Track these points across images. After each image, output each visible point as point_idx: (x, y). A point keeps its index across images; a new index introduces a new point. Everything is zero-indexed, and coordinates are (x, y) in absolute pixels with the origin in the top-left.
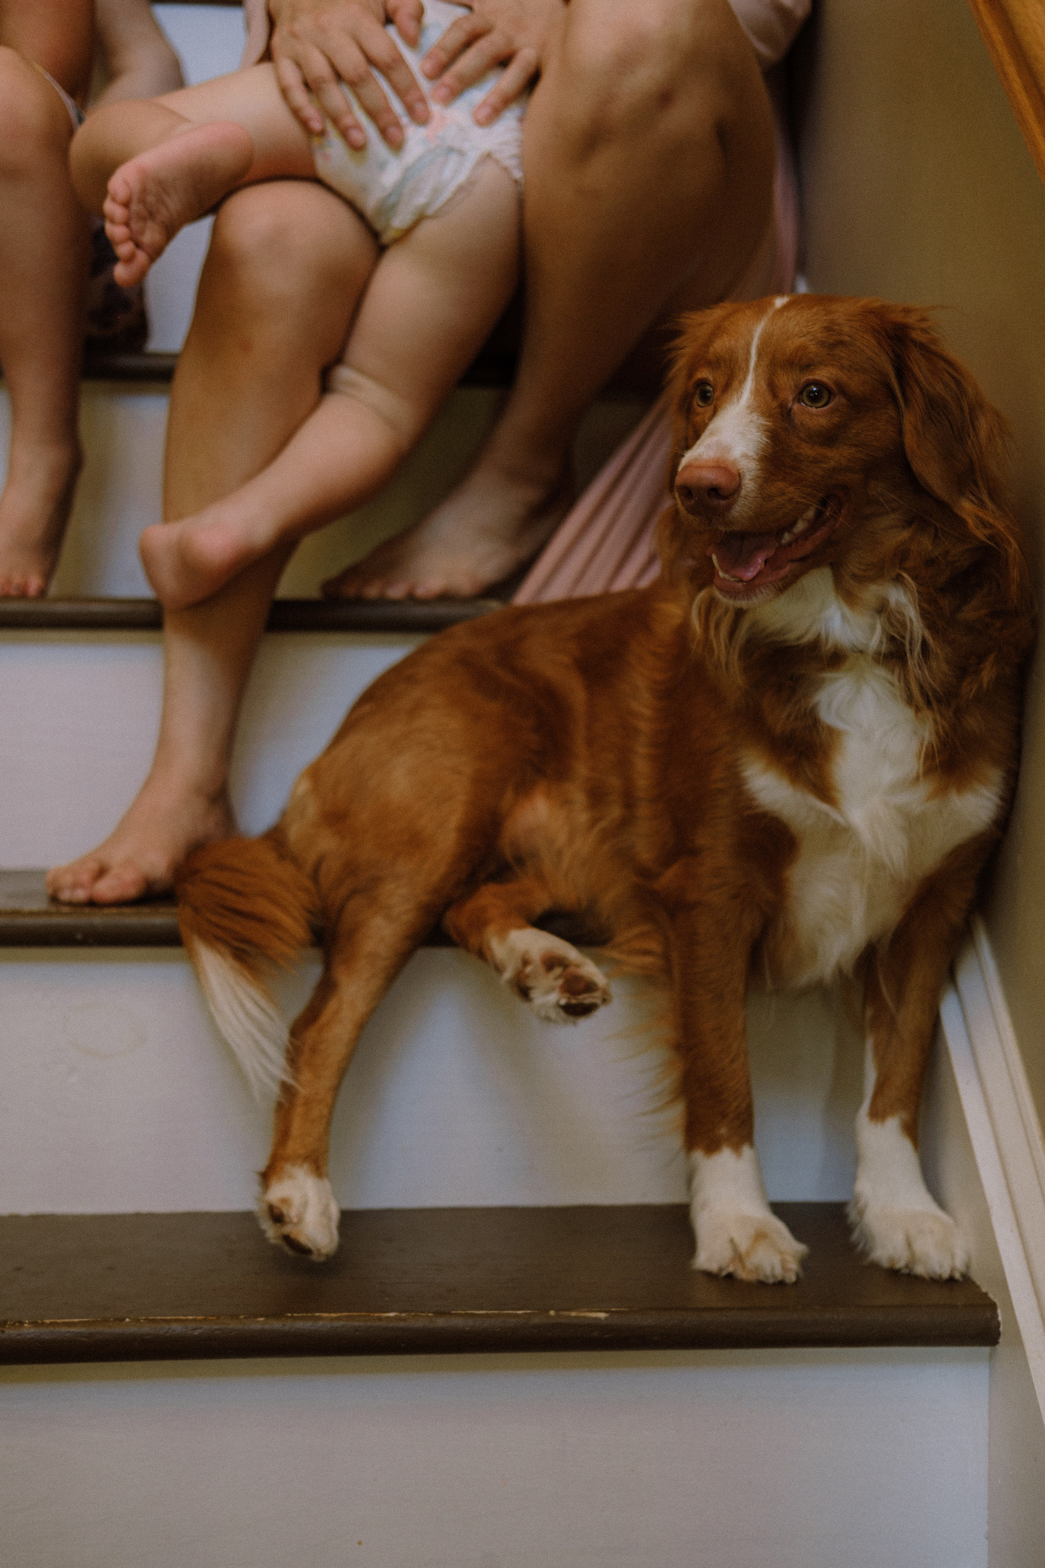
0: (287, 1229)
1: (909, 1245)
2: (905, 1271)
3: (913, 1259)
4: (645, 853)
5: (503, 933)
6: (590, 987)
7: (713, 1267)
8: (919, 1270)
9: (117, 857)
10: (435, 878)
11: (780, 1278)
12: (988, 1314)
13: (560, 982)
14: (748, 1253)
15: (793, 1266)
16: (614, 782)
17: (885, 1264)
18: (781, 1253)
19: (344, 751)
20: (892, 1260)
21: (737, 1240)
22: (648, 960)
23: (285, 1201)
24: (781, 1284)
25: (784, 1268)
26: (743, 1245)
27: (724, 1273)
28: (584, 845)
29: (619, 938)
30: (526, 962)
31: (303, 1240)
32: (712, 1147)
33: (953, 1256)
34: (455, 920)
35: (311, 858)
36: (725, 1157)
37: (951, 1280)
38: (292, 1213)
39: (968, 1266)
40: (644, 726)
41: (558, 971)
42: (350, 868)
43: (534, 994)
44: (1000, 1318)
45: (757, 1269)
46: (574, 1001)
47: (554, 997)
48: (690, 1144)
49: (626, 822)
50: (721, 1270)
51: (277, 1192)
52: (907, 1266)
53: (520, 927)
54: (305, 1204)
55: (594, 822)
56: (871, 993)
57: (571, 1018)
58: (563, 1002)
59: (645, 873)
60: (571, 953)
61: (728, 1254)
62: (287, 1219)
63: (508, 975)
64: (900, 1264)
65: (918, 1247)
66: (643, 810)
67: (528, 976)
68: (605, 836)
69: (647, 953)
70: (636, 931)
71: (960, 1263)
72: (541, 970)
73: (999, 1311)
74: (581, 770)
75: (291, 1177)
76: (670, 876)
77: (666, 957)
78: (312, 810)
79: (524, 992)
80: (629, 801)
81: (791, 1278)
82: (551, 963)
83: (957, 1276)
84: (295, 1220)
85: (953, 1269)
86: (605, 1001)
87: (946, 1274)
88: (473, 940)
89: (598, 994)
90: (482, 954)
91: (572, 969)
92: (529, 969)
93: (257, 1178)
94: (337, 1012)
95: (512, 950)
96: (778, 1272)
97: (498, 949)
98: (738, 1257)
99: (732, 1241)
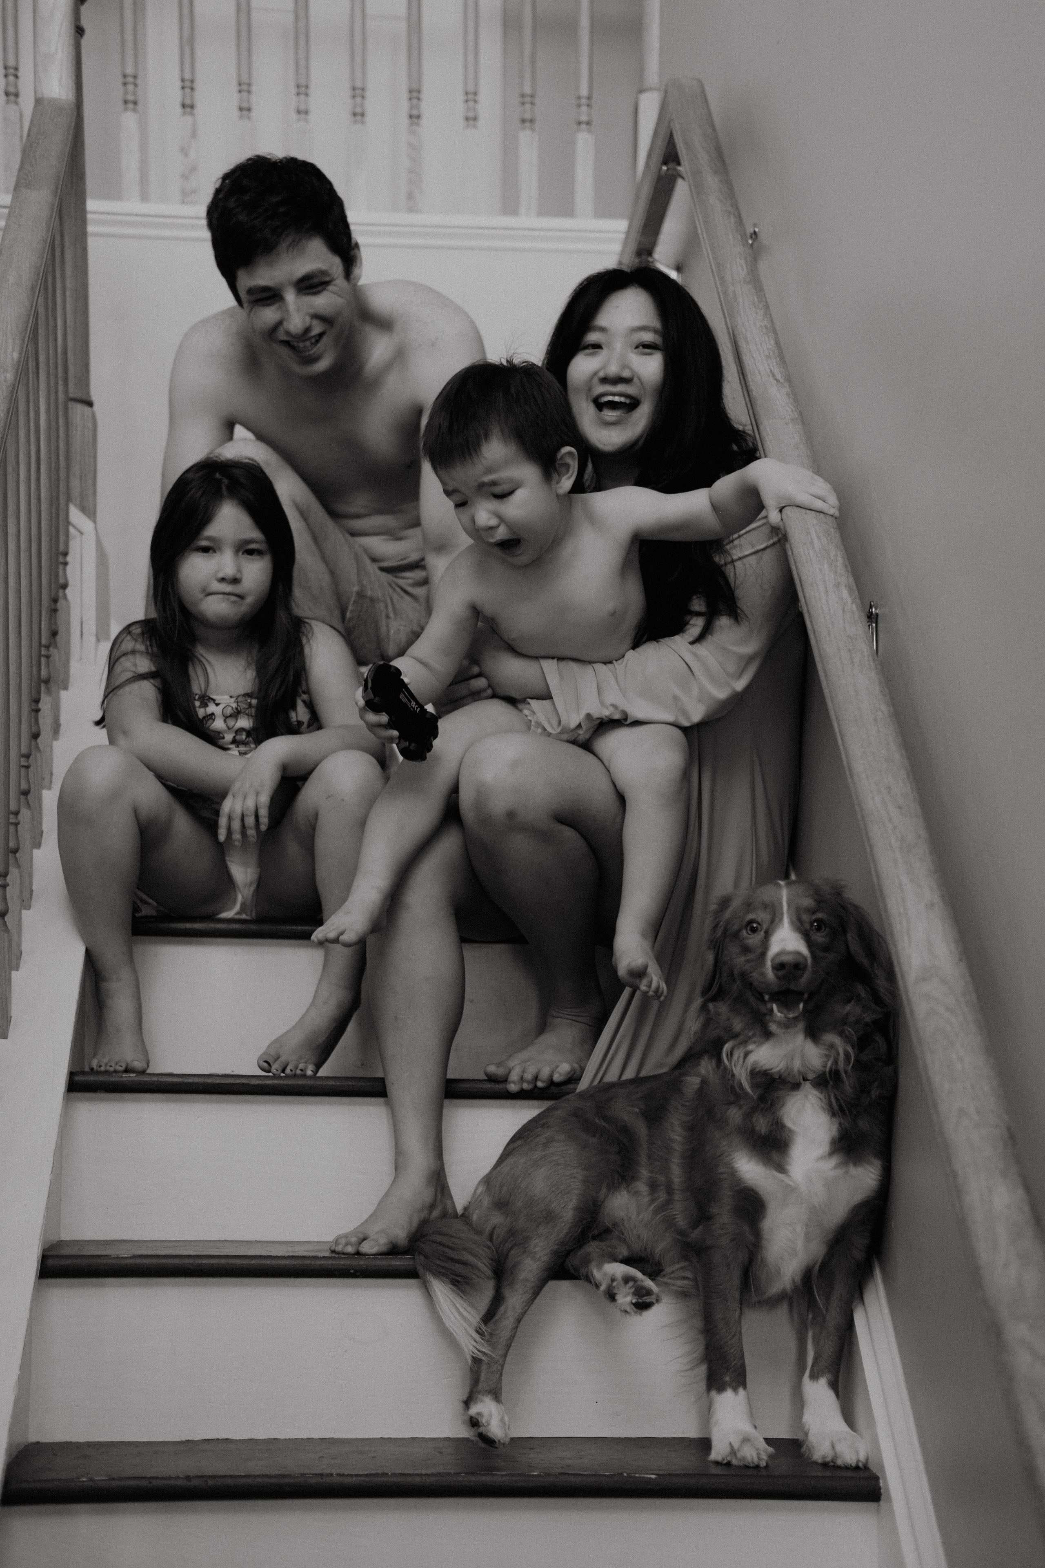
0: (481, 1430)
1: (833, 1447)
2: (832, 1464)
3: (836, 1456)
4: (681, 1221)
5: (600, 1266)
6: (649, 1293)
7: (719, 1459)
8: (839, 1462)
9: (373, 1230)
10: (562, 1235)
11: (756, 1463)
12: (874, 1482)
13: (633, 1290)
14: (738, 1450)
15: (764, 1457)
16: (662, 1179)
17: (820, 1461)
18: (757, 1449)
19: (505, 1168)
20: (824, 1457)
21: (733, 1444)
22: (686, 1282)
23: (479, 1414)
24: (757, 1467)
25: (759, 1458)
26: (736, 1445)
27: (725, 1461)
28: (646, 1215)
29: (668, 1270)
30: (613, 1280)
31: (490, 1435)
32: (721, 1389)
33: (858, 1453)
34: (573, 1261)
35: (488, 1228)
36: (729, 1394)
37: (857, 1468)
38: (484, 1421)
39: (867, 1460)
40: (678, 1147)
41: (631, 1284)
42: (512, 1232)
43: (617, 1297)
44: (881, 1485)
45: (744, 1458)
46: (640, 1301)
47: (629, 1299)
48: (709, 1388)
49: (669, 1202)
50: (724, 1459)
51: (474, 1410)
52: (832, 1461)
53: (609, 1262)
54: (491, 1416)
55: (653, 1201)
56: (811, 1303)
57: (639, 1311)
58: (634, 1301)
59: (680, 1232)
60: (638, 1274)
61: (727, 1450)
62: (481, 1424)
63: (603, 1288)
64: (829, 1459)
65: (838, 1448)
66: (677, 1196)
67: (614, 1287)
68: (659, 1210)
69: (685, 1278)
70: (677, 1266)
71: (862, 1457)
72: (622, 1283)
73: (881, 1481)
74: (644, 1173)
75: (482, 1401)
76: (695, 1235)
77: (695, 1280)
78: (486, 1202)
79: (611, 1296)
80: (670, 1191)
81: (763, 1464)
82: (627, 1279)
83: (861, 1465)
84: (485, 1424)
85: (858, 1461)
86: (658, 1301)
87: (854, 1465)
88: (583, 1271)
89: (653, 1297)
90: (588, 1279)
91: (639, 1283)
92: (614, 1284)
93: (462, 1405)
94: (505, 1312)
95: (605, 1274)
96: (756, 1460)
97: (597, 1274)
98: (733, 1452)
99: (730, 1444)
